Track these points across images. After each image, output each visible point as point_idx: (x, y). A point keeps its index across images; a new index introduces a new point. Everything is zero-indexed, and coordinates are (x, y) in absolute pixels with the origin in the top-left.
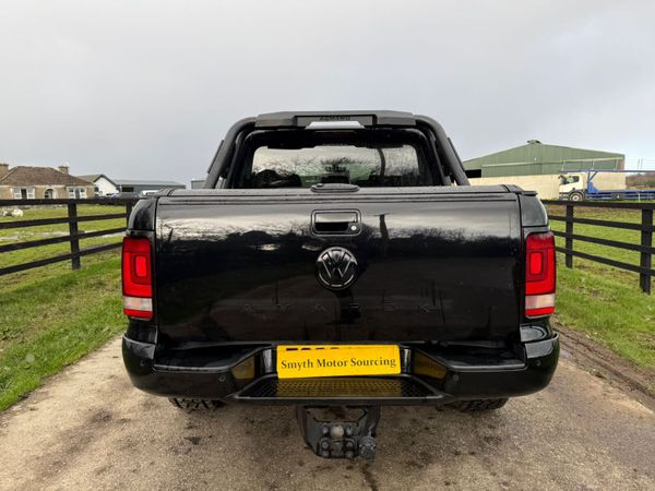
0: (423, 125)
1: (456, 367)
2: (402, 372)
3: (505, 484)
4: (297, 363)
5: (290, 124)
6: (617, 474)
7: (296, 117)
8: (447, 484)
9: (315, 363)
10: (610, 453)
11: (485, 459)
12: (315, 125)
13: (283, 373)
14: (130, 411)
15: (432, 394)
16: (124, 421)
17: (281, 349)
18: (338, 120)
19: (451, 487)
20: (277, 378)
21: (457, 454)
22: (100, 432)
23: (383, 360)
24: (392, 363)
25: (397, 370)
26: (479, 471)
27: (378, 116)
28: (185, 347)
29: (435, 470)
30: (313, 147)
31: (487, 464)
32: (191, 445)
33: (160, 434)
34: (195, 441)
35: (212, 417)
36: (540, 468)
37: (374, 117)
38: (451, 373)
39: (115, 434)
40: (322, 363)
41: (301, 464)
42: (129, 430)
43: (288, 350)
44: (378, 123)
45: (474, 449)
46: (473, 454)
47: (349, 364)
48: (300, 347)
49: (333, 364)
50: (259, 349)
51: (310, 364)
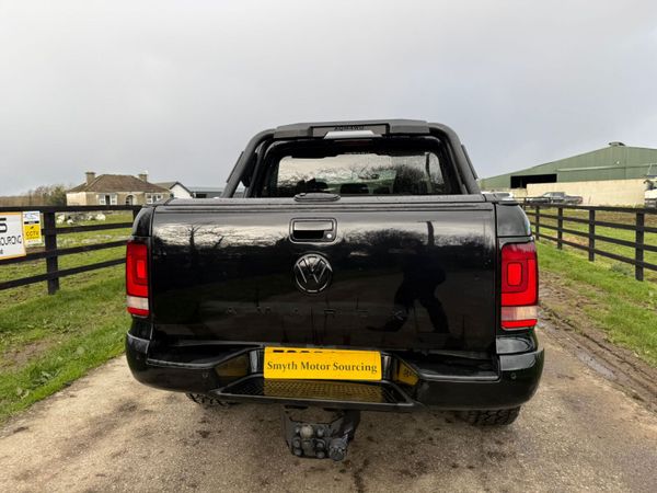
1: (427, 375)
2: (382, 379)
4: (283, 364)
5: (305, 135)
7: (312, 128)
9: (299, 365)
10: (622, 480)
11: (483, 475)
12: (331, 134)
13: (269, 374)
14: (154, 403)
15: (405, 401)
16: (147, 411)
17: (268, 350)
18: (352, 130)
20: (263, 378)
21: (455, 466)
23: (364, 365)
24: (373, 369)
25: (377, 376)
26: (473, 485)
27: (391, 125)
28: (181, 345)
29: (427, 481)
30: (335, 155)
31: (484, 479)
32: (200, 438)
33: (176, 426)
34: (205, 434)
37: (387, 125)
38: (421, 381)
39: (137, 423)
40: (306, 366)
42: (150, 420)
43: (275, 351)
44: (391, 131)
45: (474, 463)
46: (471, 467)
47: (331, 368)
48: (286, 349)
49: (316, 367)
50: (247, 349)
51: (294, 366)
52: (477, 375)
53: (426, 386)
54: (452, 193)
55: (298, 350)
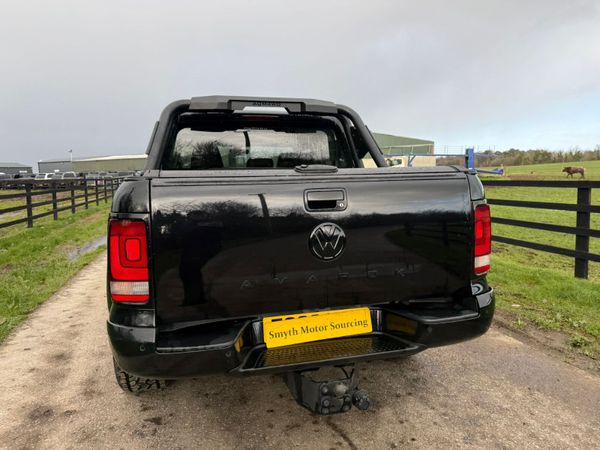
0: (342, 114)
1: (429, 320)
2: (374, 330)
3: (444, 414)
4: (282, 332)
5: (225, 108)
7: (230, 101)
8: (402, 422)
9: (300, 331)
10: (507, 378)
11: (421, 397)
12: (249, 109)
13: (271, 343)
14: (71, 402)
15: (408, 346)
16: (69, 413)
17: (267, 320)
18: (269, 106)
19: (405, 424)
20: (266, 348)
21: (398, 396)
22: (46, 429)
23: (356, 321)
25: (369, 329)
26: (421, 408)
27: (306, 103)
29: (387, 413)
31: (424, 400)
33: (116, 420)
34: (157, 421)
35: (164, 396)
36: (464, 398)
37: (302, 104)
40: (305, 330)
41: (271, 426)
42: (79, 422)
43: (273, 321)
44: (307, 110)
45: (409, 390)
46: (410, 394)
47: (329, 328)
48: (284, 317)
49: (315, 329)
50: (248, 323)
51: (295, 332)
52: (461, 314)
53: (430, 330)
54: (347, 167)
55: (296, 316)
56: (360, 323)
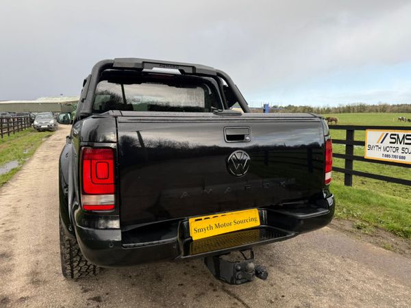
2: (261, 224)
4: (203, 228)
6: (337, 261)
7: (144, 62)
8: (272, 285)
9: (214, 226)
10: (328, 251)
11: (279, 268)
13: (196, 236)
14: (22, 291)
16: (23, 299)
17: (192, 220)
19: (274, 286)
20: (192, 240)
23: (249, 218)
25: (258, 224)
26: (281, 275)
27: (197, 67)
32: (97, 303)
33: (64, 301)
34: (98, 299)
37: (193, 68)
38: (300, 220)
40: (218, 226)
41: (185, 296)
43: (196, 220)
44: (197, 71)
45: (270, 263)
47: (233, 223)
49: (224, 225)
51: (211, 227)
55: (211, 216)
56: (253, 219)
